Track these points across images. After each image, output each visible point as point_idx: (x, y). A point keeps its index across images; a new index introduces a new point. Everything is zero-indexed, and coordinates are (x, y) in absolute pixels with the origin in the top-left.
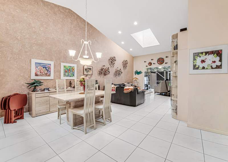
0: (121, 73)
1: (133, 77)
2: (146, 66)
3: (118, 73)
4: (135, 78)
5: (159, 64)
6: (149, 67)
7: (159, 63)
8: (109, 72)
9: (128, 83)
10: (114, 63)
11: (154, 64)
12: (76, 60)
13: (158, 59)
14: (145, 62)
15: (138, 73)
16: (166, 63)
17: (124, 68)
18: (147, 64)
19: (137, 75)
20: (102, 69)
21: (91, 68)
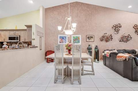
0: (130, 38)
3: (125, 39)
8: (112, 39)
10: (119, 30)
12: (62, 32)
20: (103, 37)
21: (93, 37)
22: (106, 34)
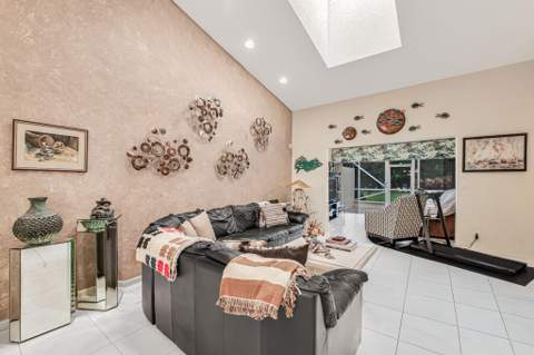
0: (244, 164)
1: (290, 180)
2: (337, 142)
3: (231, 165)
4: (296, 183)
5: (386, 133)
6: (346, 144)
7: (384, 128)
8: (190, 160)
9: (272, 202)
10: (213, 125)
11: (364, 132)
13: (382, 115)
14: (331, 127)
15: (307, 165)
16: (412, 129)
17: (256, 145)
18: (338, 133)
19: (302, 171)
20: (147, 147)
21: (76, 138)
22: (163, 132)
